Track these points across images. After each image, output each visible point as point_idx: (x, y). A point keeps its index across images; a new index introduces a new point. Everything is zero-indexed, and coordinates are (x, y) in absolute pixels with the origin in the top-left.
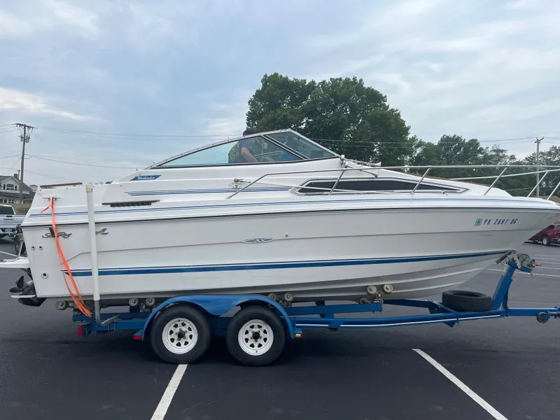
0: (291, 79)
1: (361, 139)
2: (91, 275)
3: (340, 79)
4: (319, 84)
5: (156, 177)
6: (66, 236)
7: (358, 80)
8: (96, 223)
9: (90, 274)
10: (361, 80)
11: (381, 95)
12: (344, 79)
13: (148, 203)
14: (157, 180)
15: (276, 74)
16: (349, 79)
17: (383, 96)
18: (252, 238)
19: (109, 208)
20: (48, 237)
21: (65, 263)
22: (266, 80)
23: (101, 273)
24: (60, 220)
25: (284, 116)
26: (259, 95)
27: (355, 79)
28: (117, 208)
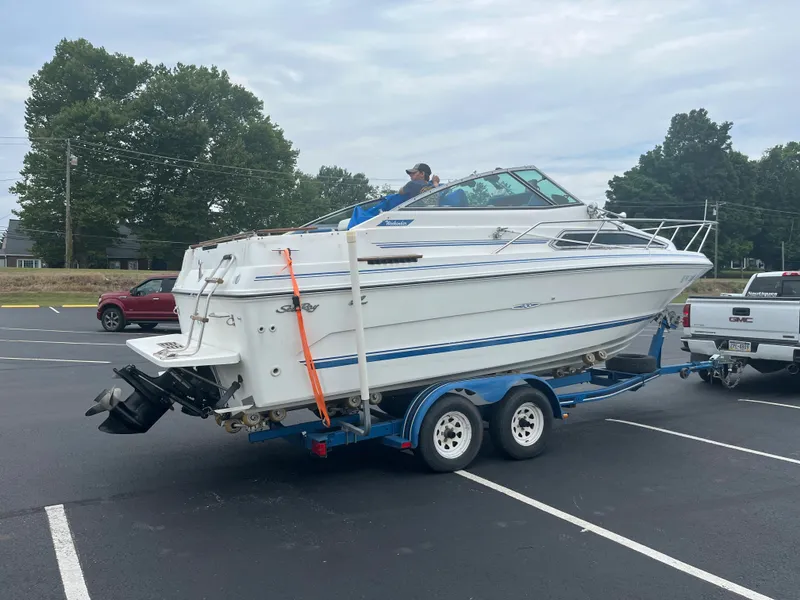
0: (111, 52)
1: (232, 162)
2: (357, 362)
3: (193, 67)
4: (157, 68)
5: (408, 222)
6: (311, 308)
7: (220, 72)
8: (361, 288)
9: (355, 361)
10: (224, 73)
11: (256, 99)
12: (198, 67)
13: (414, 259)
14: (410, 226)
15: (82, 41)
16: (206, 69)
17: (259, 100)
18: (520, 303)
19: (365, 266)
20: (287, 311)
21: (306, 349)
22: (65, 49)
23: (369, 359)
24: (304, 285)
25: (103, 113)
26: (49, 72)
27: (214, 69)
28: (376, 266)
